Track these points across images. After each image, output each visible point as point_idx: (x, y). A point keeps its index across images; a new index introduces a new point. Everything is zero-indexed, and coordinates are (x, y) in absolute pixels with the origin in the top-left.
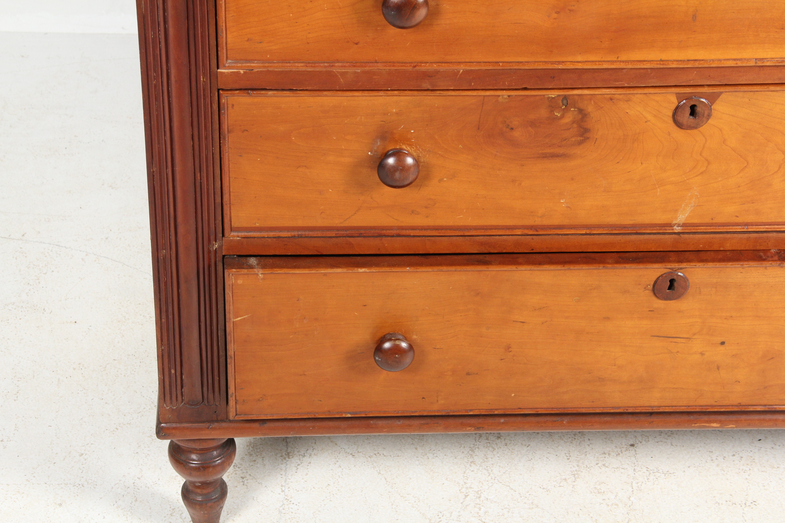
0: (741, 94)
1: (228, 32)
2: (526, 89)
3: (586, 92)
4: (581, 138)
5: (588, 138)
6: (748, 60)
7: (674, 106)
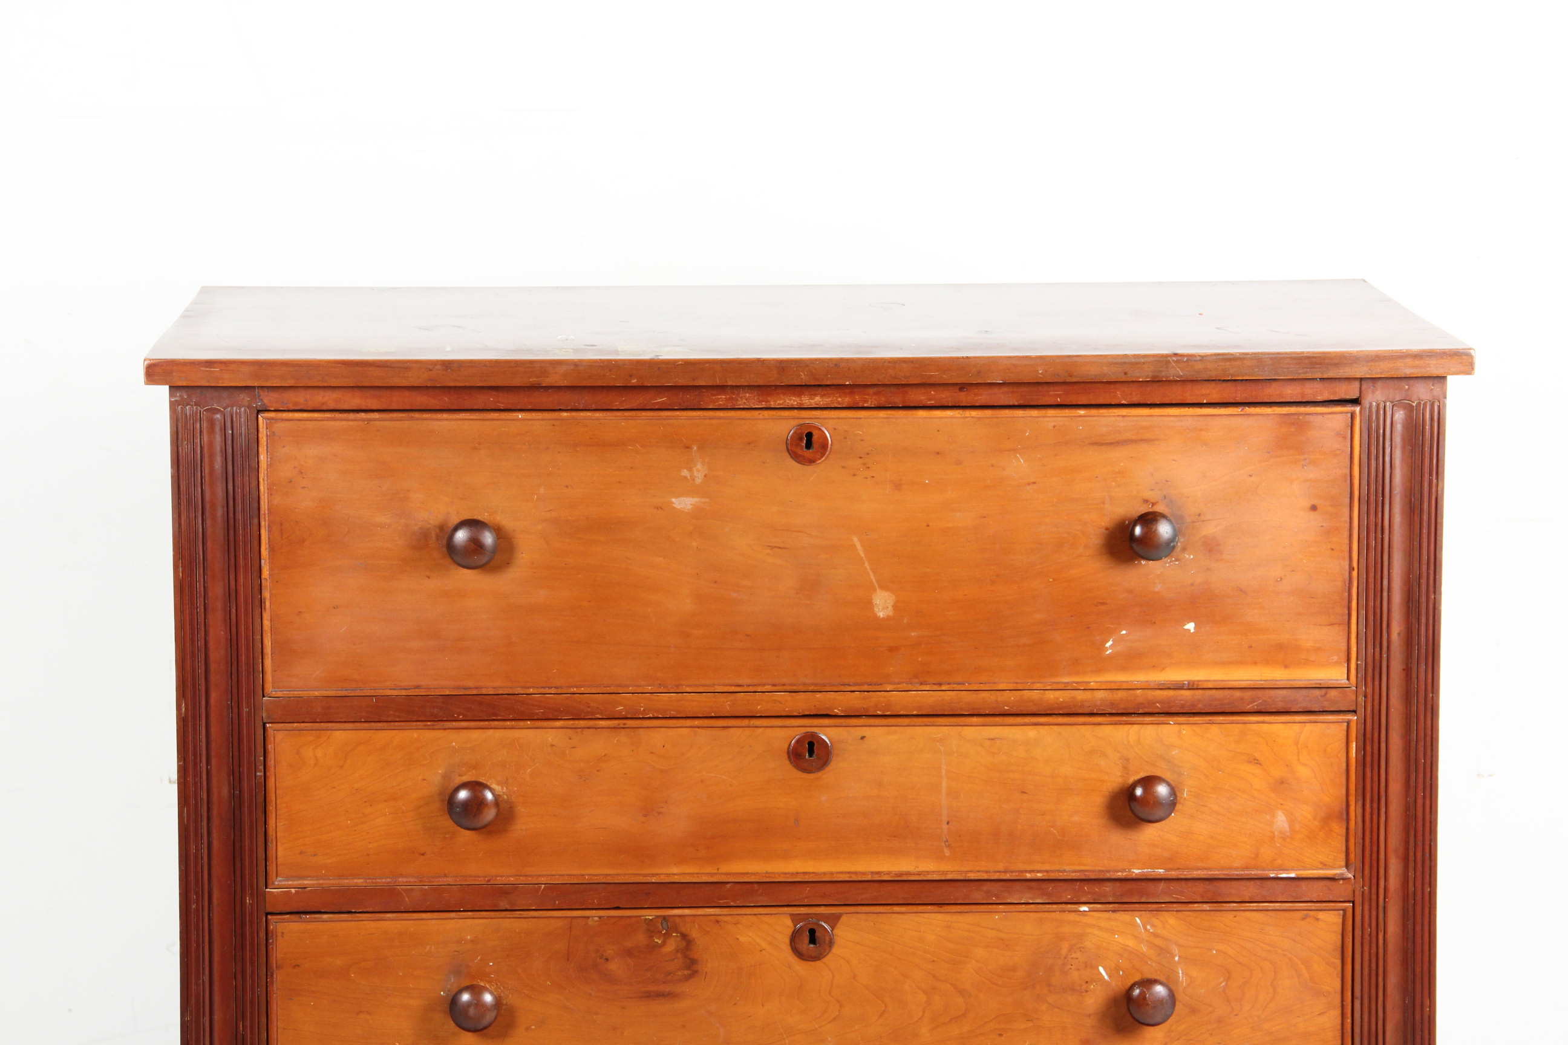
0: (863, 916)
1: (279, 844)
2: (618, 908)
3: (687, 912)
4: (689, 972)
5: (697, 972)
6: (863, 874)
7: (790, 931)
